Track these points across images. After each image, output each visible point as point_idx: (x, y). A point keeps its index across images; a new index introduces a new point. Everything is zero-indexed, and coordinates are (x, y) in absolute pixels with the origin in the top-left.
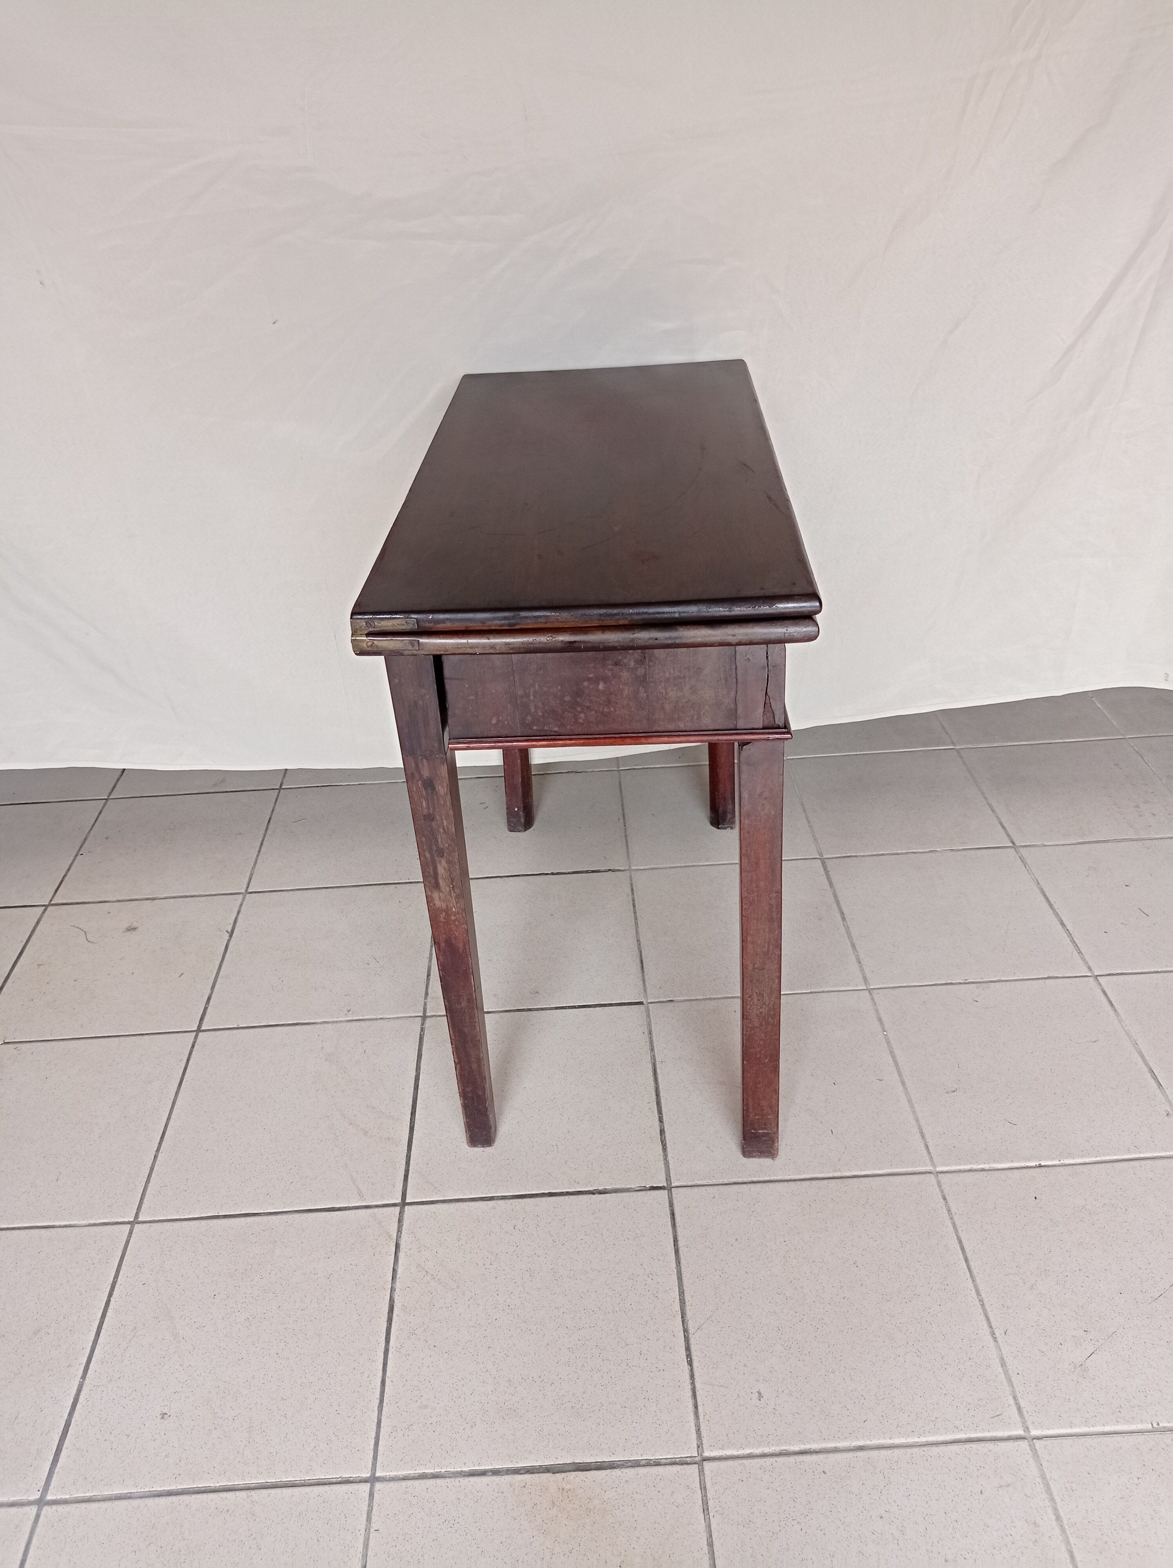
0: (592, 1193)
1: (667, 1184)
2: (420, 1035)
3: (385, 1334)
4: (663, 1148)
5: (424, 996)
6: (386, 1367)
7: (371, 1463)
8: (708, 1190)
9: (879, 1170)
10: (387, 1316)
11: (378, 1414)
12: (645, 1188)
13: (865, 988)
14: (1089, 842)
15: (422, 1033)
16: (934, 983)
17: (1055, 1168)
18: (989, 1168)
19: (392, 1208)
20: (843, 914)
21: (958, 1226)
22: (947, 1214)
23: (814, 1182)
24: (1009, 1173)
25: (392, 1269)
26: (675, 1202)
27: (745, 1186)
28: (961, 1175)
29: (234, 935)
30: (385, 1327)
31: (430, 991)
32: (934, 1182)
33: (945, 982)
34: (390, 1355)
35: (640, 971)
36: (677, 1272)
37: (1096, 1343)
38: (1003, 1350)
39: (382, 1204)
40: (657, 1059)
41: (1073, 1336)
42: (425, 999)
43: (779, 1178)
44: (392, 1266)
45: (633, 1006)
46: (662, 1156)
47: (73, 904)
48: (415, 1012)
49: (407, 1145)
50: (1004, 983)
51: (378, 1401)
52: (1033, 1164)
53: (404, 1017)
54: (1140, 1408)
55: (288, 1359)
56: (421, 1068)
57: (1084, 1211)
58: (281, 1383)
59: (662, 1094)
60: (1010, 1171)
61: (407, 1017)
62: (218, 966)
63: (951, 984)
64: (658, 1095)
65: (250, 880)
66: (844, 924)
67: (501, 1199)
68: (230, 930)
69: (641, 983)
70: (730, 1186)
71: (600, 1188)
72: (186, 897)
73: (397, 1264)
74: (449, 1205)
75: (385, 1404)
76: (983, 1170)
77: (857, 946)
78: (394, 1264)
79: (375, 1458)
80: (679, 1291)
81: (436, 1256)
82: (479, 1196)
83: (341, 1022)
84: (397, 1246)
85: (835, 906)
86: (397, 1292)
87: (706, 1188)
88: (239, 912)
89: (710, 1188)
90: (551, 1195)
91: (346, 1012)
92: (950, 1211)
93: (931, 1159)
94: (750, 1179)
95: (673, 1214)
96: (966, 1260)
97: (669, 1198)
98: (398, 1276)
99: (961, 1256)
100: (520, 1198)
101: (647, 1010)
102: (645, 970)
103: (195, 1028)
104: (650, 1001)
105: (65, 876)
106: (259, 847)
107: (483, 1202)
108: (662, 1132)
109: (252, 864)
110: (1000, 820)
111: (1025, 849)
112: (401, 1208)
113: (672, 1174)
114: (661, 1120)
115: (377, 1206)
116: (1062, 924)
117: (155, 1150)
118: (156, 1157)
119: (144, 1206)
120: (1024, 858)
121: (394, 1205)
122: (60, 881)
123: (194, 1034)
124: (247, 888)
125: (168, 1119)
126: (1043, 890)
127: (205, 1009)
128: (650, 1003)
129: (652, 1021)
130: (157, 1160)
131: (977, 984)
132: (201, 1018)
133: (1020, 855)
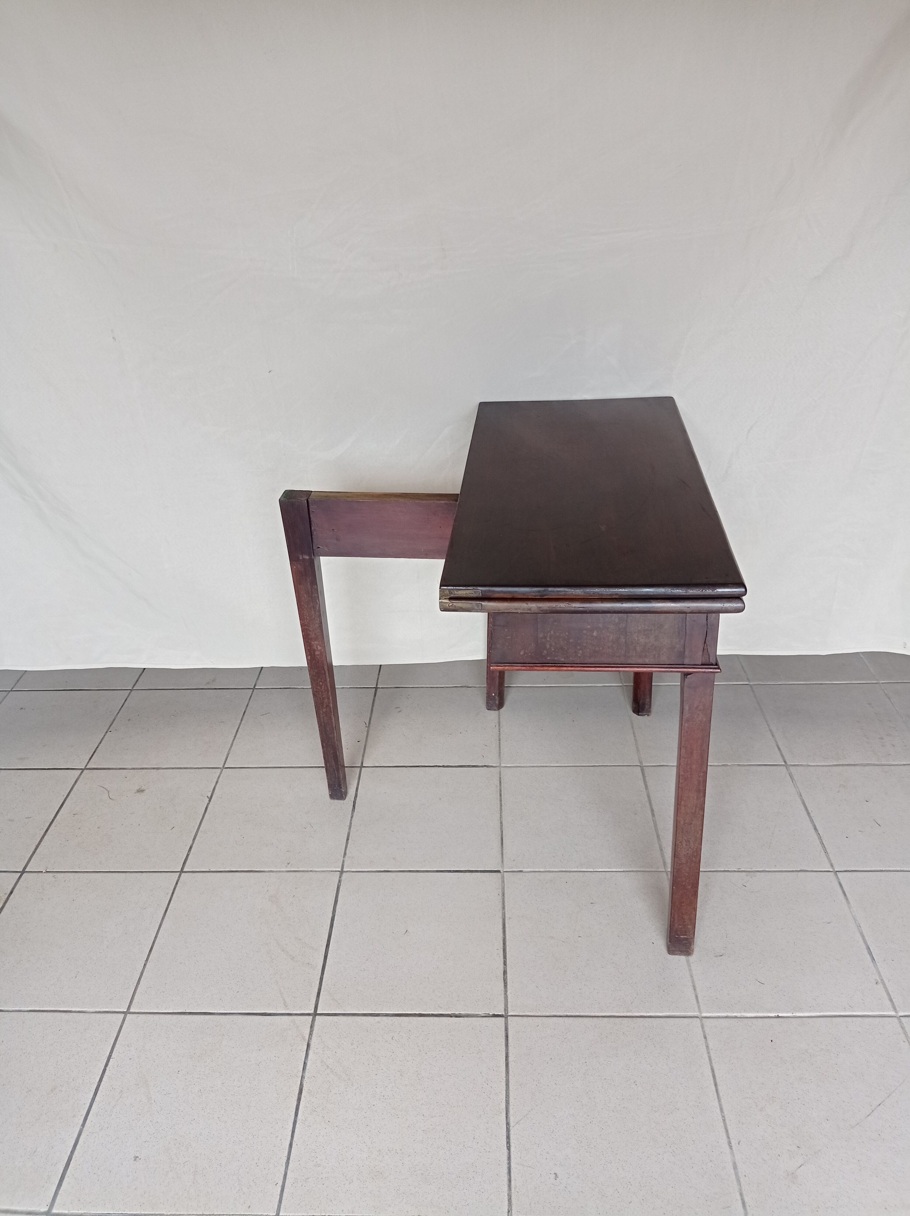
1: (505, 1013)
2: (338, 885)
3: (295, 1110)
4: (505, 985)
5: (343, 856)
6: (294, 1134)
7: (277, 1205)
8: (534, 1019)
9: (660, 1012)
10: (297, 1096)
11: (285, 1168)
12: (489, 1015)
13: (664, 870)
14: (843, 765)
15: (339, 884)
16: (715, 870)
17: (789, 1019)
18: (740, 1016)
19: (307, 1017)
20: (653, 811)
21: (712, 1059)
22: (706, 1050)
23: (612, 1019)
24: (754, 1020)
25: (303, 1063)
26: (509, 1027)
27: (561, 1018)
28: (720, 1020)
29: (212, 799)
30: (296, 1104)
31: (347, 852)
32: (699, 1025)
33: (723, 870)
34: (297, 1125)
35: (500, 846)
36: (506, 1080)
37: (805, 1157)
38: (736, 1156)
39: (301, 1013)
40: (506, 915)
41: (789, 1150)
42: (344, 858)
43: (586, 1014)
44: (304, 1060)
45: (493, 873)
46: (503, 991)
47: (101, 769)
48: (335, 867)
49: (321, 969)
50: (767, 873)
51: (286, 1158)
53: (327, 871)
54: (833, 1209)
55: (226, 1122)
56: (336, 912)
57: (807, 1054)
58: (220, 1139)
59: (507, 943)
60: (755, 1019)
61: (329, 871)
62: (197, 824)
63: (728, 871)
64: (504, 944)
65: (226, 759)
66: (653, 819)
67: (385, 1016)
68: (210, 795)
69: (500, 856)
70: (550, 1018)
71: (456, 1013)
72: (181, 768)
73: (307, 1059)
74: (347, 1017)
75: (290, 1161)
76: (736, 1017)
77: (661, 837)
78: (305, 1058)
79: (280, 1201)
80: (506, 1095)
81: (335, 1055)
82: (369, 1012)
83: (282, 871)
84: (308, 1046)
85: (648, 805)
86: (305, 1079)
87: (533, 1017)
88: (217, 782)
89: (536, 1017)
90: (421, 1015)
91: (286, 864)
92: (708, 1047)
93: (699, 1007)
94: (565, 1013)
95: (507, 1037)
96: (716, 1085)
97: (505, 1024)
98: (307, 1068)
99: (712, 1082)
100: (399, 1016)
101: (503, 877)
102: (504, 846)
103: (180, 870)
104: (505, 870)
105: (97, 747)
106: (235, 733)
107: (372, 1017)
108: (505, 972)
109: (229, 746)
110: (777, 743)
111: (794, 767)
112: (313, 1017)
113: (509, 1006)
114: (505, 963)
115: (296, 1014)
116: (816, 829)
117: (145, 960)
118: (145, 965)
119: (134, 1001)
120: (792, 775)
121: (309, 1014)
122: (93, 751)
123: (178, 874)
124: (225, 764)
125: (156, 937)
126: (804, 801)
127: (188, 855)
128: (505, 872)
129: (506, 886)
130: (145, 967)
131: (747, 873)
132: (184, 862)
133: (790, 772)
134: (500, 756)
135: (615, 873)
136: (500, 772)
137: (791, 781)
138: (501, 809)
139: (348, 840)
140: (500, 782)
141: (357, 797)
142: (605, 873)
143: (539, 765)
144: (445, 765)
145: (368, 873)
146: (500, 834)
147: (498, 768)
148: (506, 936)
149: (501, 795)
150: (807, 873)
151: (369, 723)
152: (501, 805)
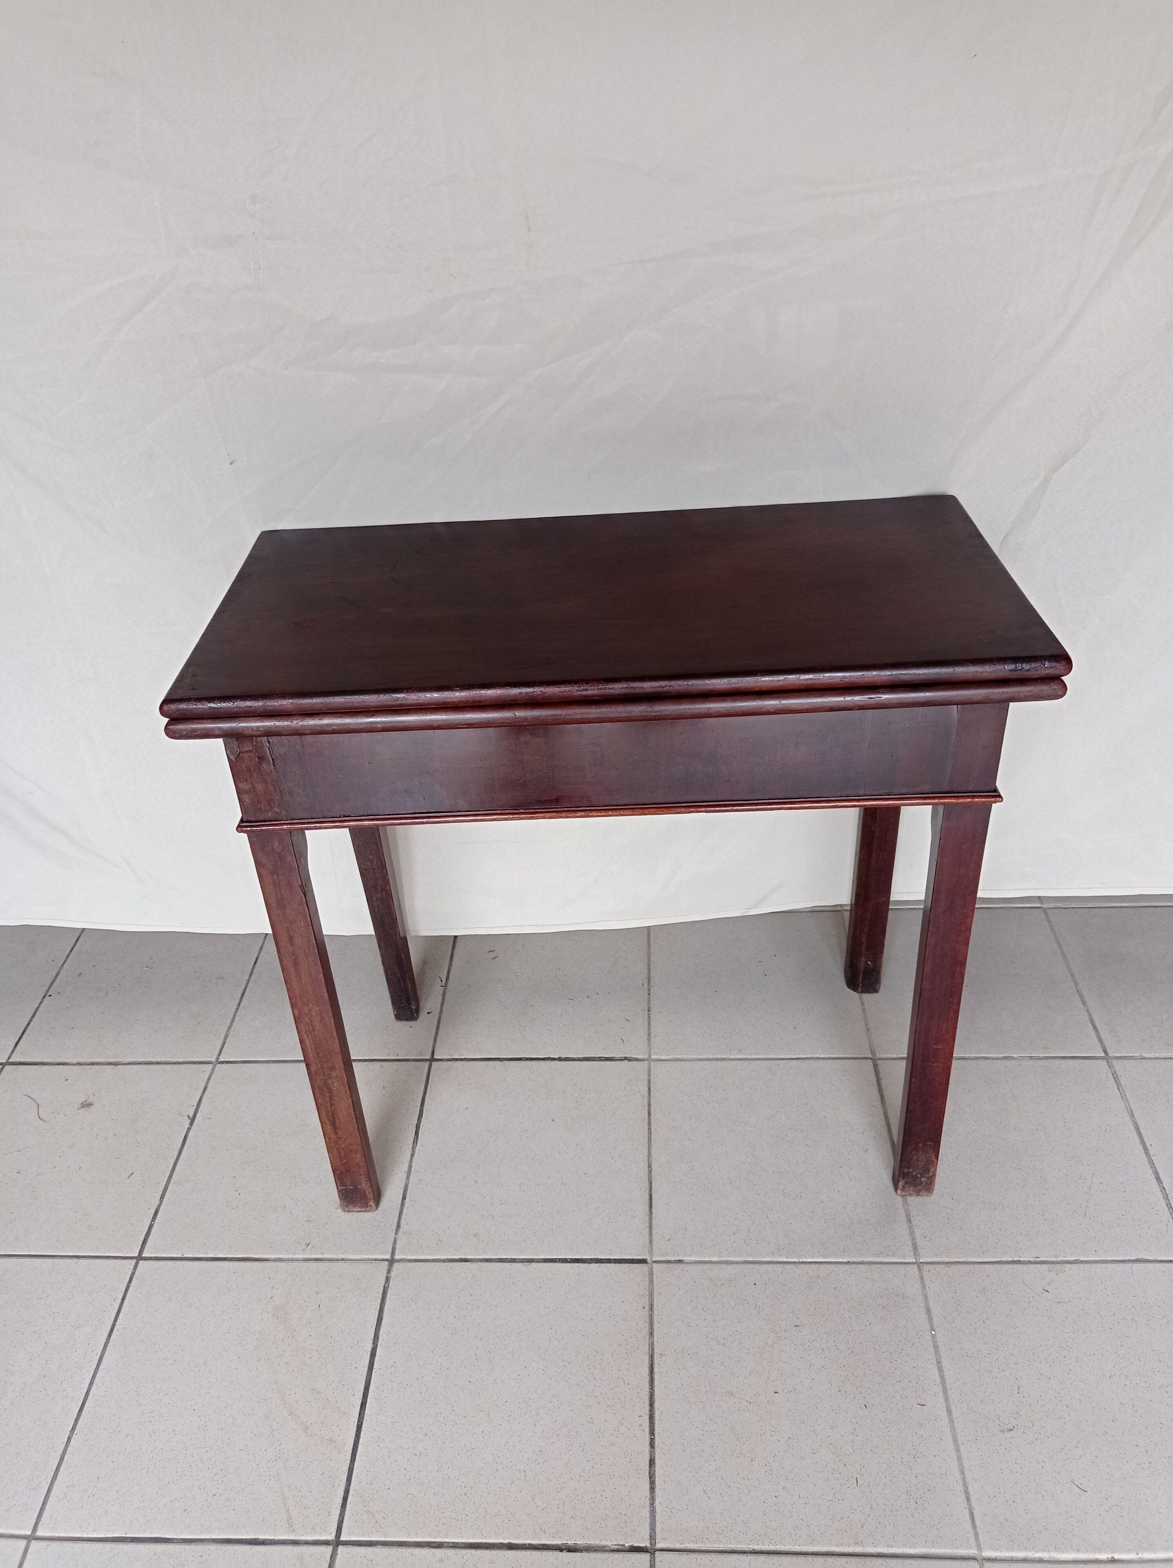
0: (559, 1549)
1: (651, 1544)
2: (384, 1287)
4: (651, 1490)
5: (397, 1231)
8: (699, 1559)
12: (623, 1548)
13: (914, 1261)
15: (387, 1285)
16: (998, 1260)
19: (324, 1549)
29: (195, 1122)
35: (648, 1211)
39: (313, 1540)
40: (655, 1351)
42: (395, 1234)
45: (635, 1265)
46: (648, 1498)
48: (382, 1253)
50: (1082, 1266)
52: (1104, 1556)
53: (368, 1259)
56: (380, 1339)
61: (372, 1259)
62: (172, 1166)
63: (1019, 1262)
64: (652, 1406)
65: (224, 1043)
68: (191, 1115)
71: (569, 1542)
72: (151, 1063)
74: (390, 1550)
83: (297, 1260)
87: (696, 1555)
88: (205, 1090)
89: (702, 1556)
90: (511, 1547)
91: (304, 1247)
100: (474, 1548)
101: (651, 1273)
102: (654, 1211)
103: (136, 1254)
104: (654, 1259)
105: (29, 1024)
106: (240, 997)
107: (431, 1550)
108: (652, 1462)
109: (229, 1020)
110: (1091, 1016)
111: (1119, 1062)
112: (333, 1548)
113: (658, 1530)
114: (652, 1445)
115: (307, 1543)
116: (1158, 1179)
117: (70, 1429)
118: (69, 1439)
119: (46, 1514)
120: (1117, 1076)
121: (326, 1543)
122: (22, 1031)
123: (134, 1261)
124: (219, 1055)
125: (91, 1383)
126: (1138, 1126)
127: (151, 1226)
128: (655, 1262)
129: (655, 1291)
130: (69, 1445)
131: (1050, 1265)
132: (145, 1240)
133: (1113, 1071)
134: (649, 1040)
135: (833, 1266)
136: (649, 1071)
137: (1116, 1087)
138: (650, 1140)
139: (404, 1198)
140: (649, 1089)
141: (422, 1117)
142: (817, 1265)
143: (711, 1057)
144: (563, 1056)
145: (434, 1263)
146: (648, 1189)
147: (646, 1062)
148: (654, 1390)
149: (649, 1114)
150: (1149, 1265)
151: (447, 979)
152: (650, 1132)
